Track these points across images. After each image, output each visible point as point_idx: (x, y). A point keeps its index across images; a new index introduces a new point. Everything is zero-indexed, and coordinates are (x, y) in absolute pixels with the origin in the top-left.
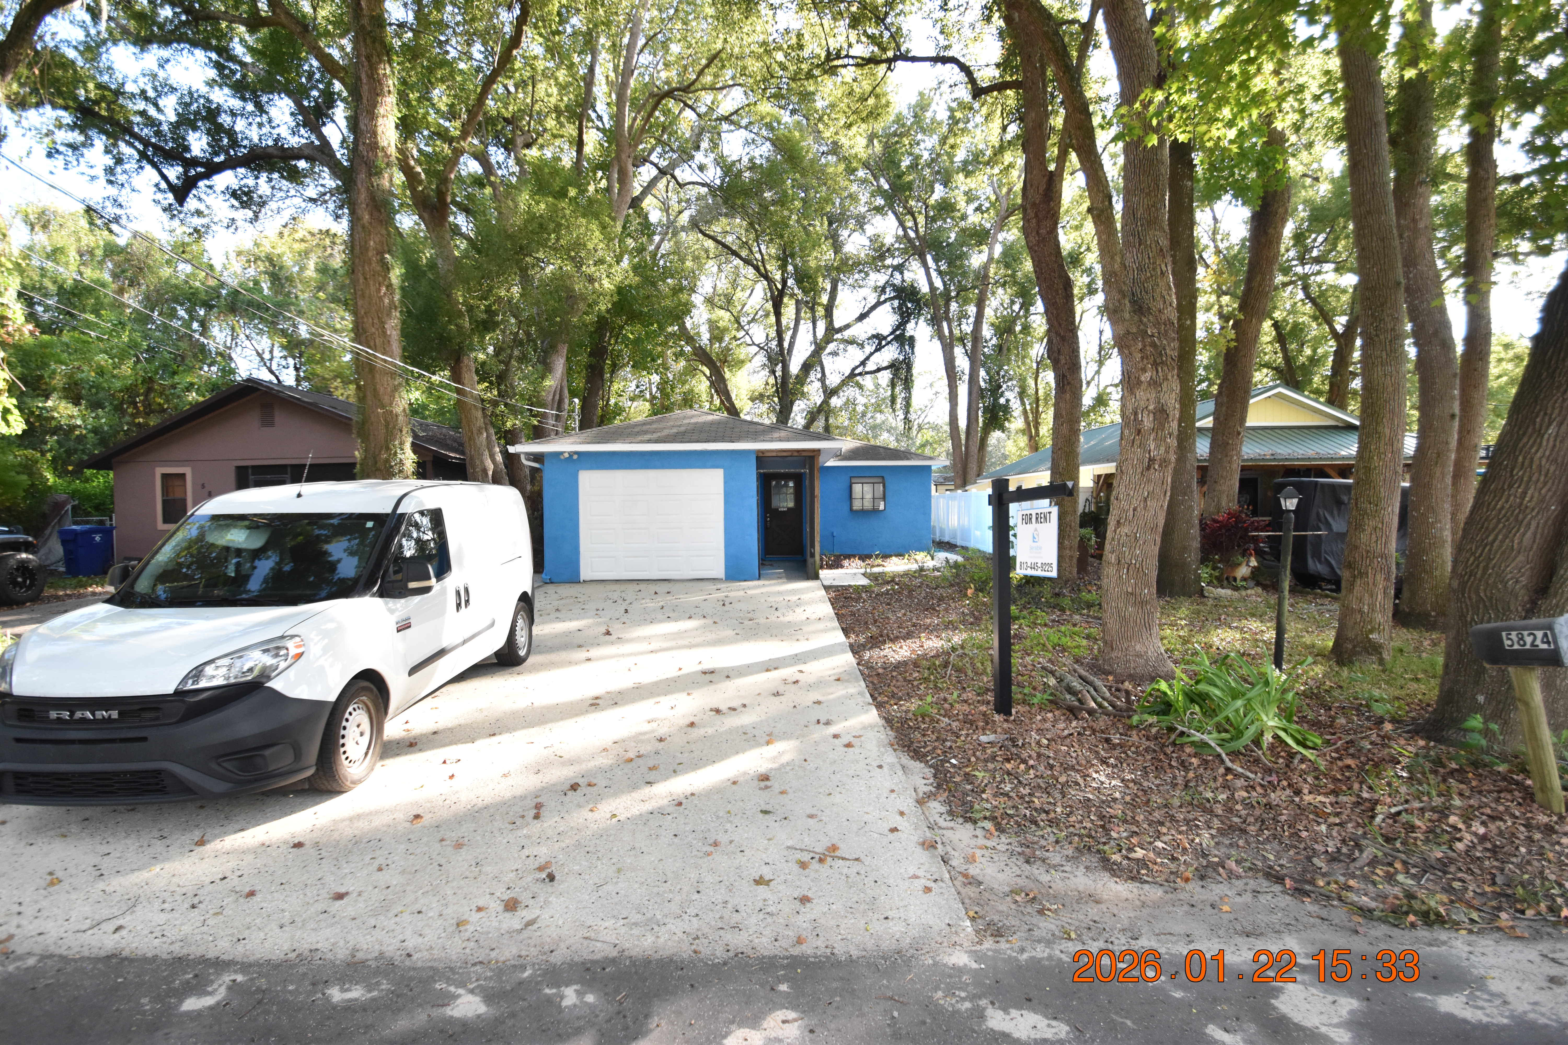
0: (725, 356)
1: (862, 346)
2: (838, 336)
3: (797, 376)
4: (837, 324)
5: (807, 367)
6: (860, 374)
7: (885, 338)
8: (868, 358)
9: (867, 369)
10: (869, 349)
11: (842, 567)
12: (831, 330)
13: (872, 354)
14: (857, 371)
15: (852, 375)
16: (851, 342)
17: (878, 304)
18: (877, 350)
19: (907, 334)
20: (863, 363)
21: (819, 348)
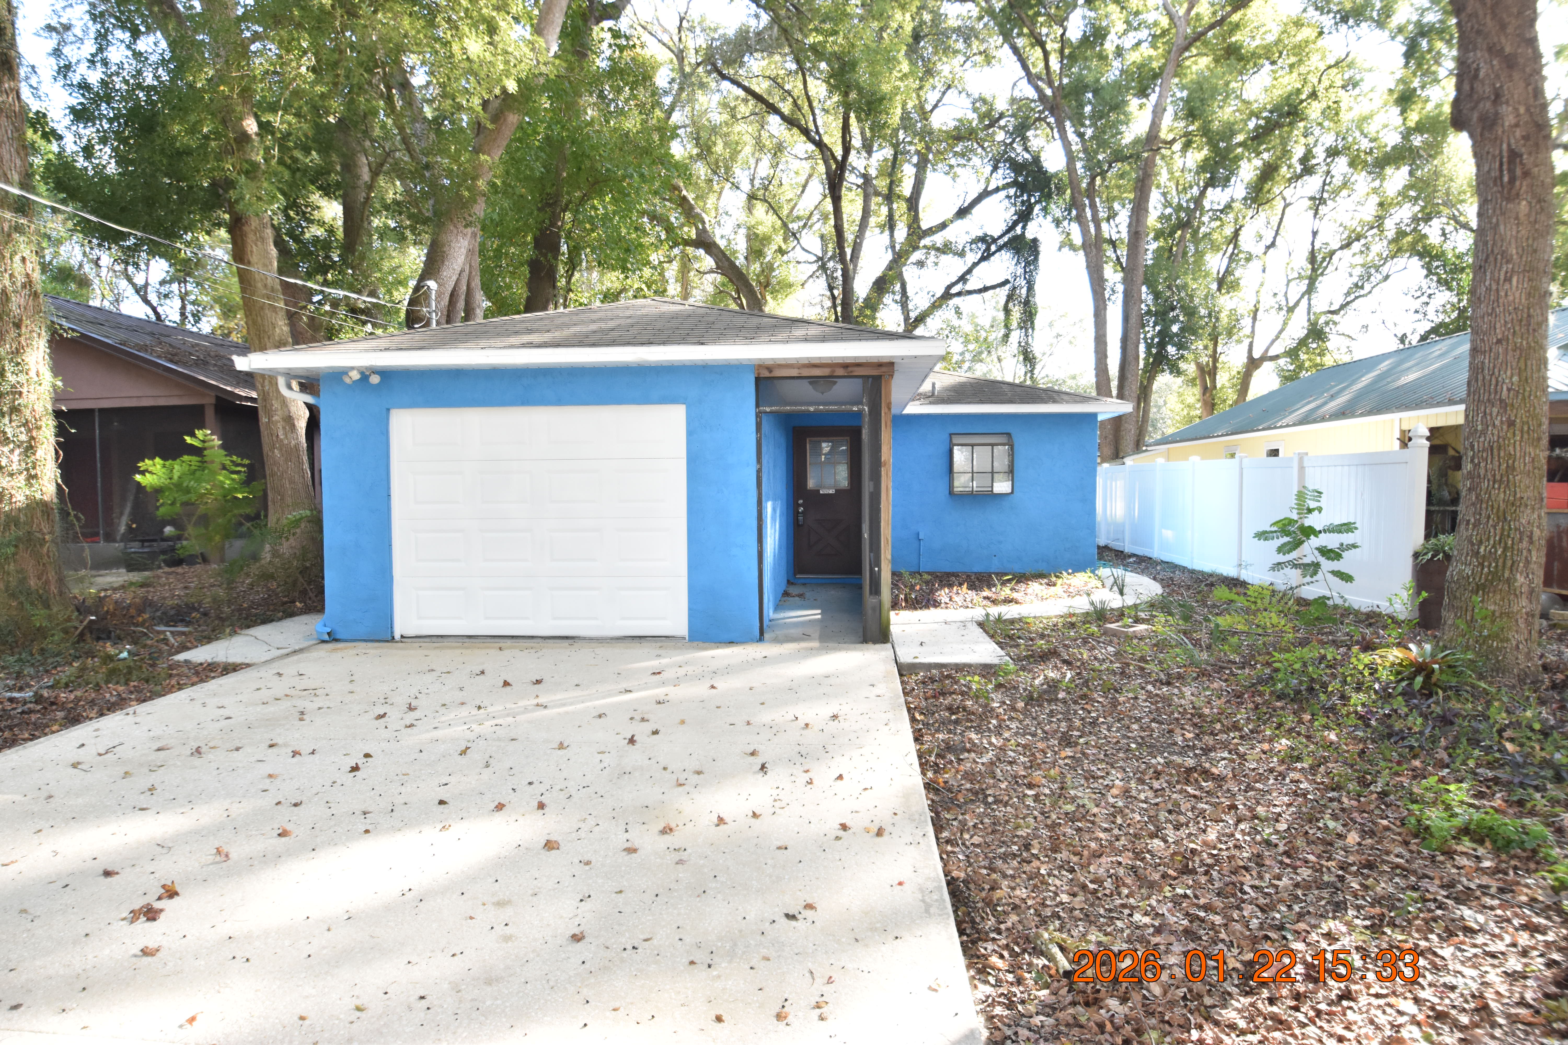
0: (768, 278)
1: (962, 254)
2: (926, 241)
3: (867, 300)
4: (925, 224)
5: (881, 285)
6: (959, 294)
7: (994, 240)
8: (969, 271)
9: (969, 286)
10: (972, 257)
11: (936, 604)
12: (916, 233)
13: (975, 265)
14: (954, 290)
15: (947, 295)
16: (946, 249)
17: (985, 194)
18: (983, 259)
19: (1029, 235)
20: (963, 279)
21: (899, 258)
